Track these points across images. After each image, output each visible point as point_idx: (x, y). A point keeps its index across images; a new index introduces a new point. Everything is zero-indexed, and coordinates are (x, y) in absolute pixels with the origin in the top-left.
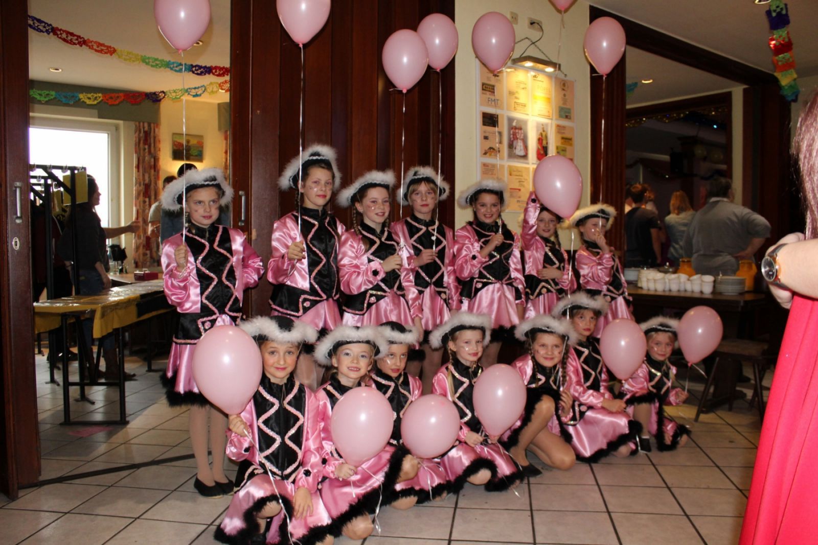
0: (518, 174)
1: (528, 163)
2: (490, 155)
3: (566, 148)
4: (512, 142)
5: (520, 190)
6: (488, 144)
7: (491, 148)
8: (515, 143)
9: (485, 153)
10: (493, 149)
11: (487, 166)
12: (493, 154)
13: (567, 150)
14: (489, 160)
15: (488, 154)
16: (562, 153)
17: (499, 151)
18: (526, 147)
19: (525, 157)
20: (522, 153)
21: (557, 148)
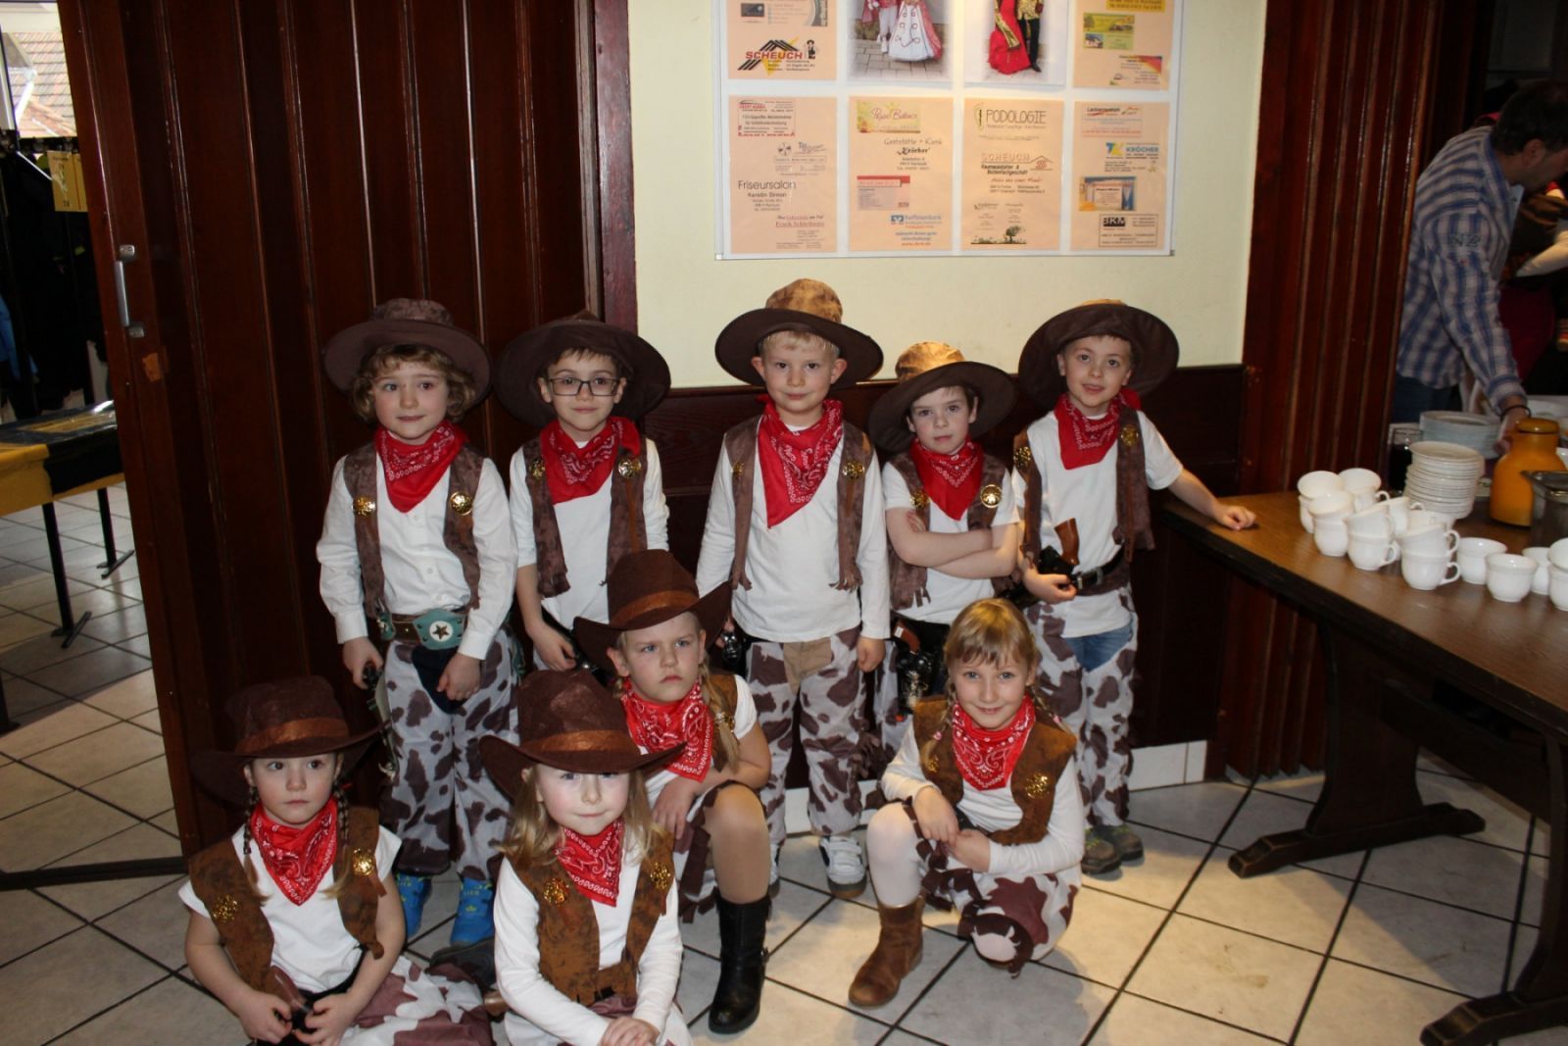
0: (899, 124)
1: (949, 86)
2: (771, 69)
3: (1131, 19)
4: (875, 14)
5: (905, 180)
6: (759, 33)
7: (773, 44)
8: (886, 17)
9: (750, 65)
10: (787, 47)
11: (760, 107)
12: (783, 64)
13: (1136, 26)
14: (762, 86)
15: (761, 67)
16: (1108, 38)
17: (812, 52)
18: (938, 31)
19: (934, 62)
20: (921, 50)
21: (1088, 21)
